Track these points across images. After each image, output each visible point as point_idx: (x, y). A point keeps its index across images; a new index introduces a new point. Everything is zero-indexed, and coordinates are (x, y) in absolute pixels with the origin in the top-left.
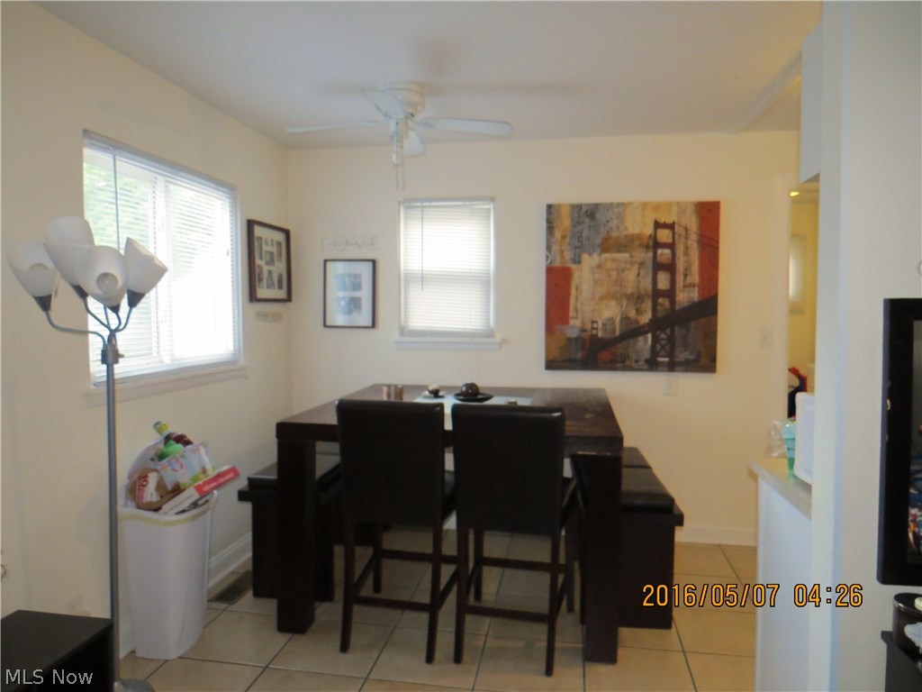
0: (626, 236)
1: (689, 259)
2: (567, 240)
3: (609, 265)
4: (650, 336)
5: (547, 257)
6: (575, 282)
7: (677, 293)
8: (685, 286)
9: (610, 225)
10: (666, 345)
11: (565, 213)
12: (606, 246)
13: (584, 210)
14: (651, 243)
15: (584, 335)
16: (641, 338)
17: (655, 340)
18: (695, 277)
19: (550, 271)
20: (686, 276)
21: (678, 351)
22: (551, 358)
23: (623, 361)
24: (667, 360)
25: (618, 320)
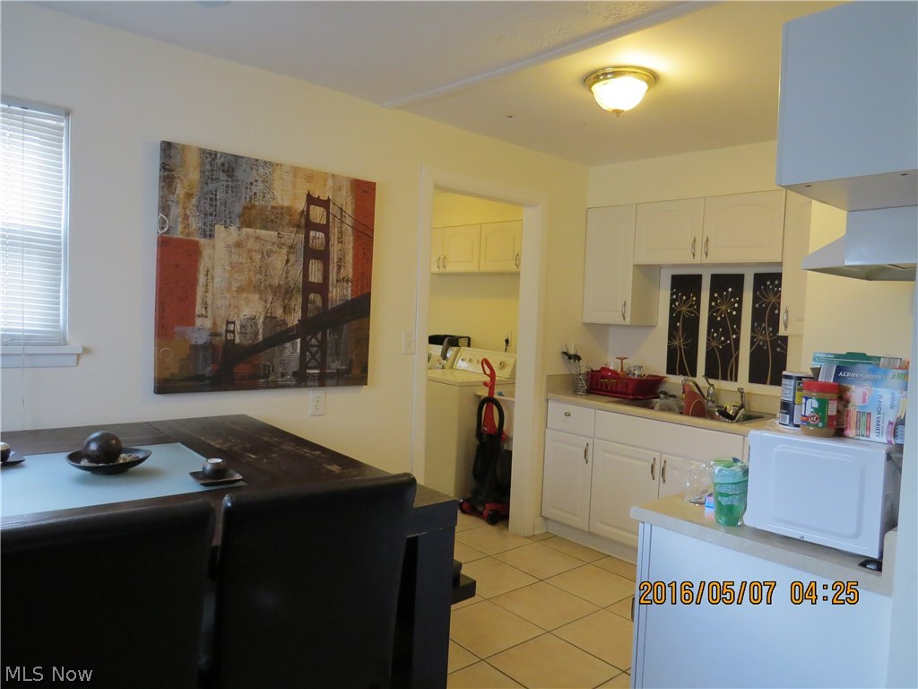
0: (273, 207)
1: (343, 248)
2: (194, 201)
3: (251, 244)
4: (299, 341)
5: (163, 223)
6: (204, 264)
7: (330, 289)
8: (337, 281)
9: (254, 189)
10: (316, 353)
11: (193, 160)
12: (249, 218)
13: (219, 161)
14: (303, 221)
15: (217, 340)
16: (288, 345)
17: (305, 346)
18: (349, 271)
19: (166, 245)
20: (339, 267)
21: (329, 359)
22: (167, 375)
23: (266, 376)
24: (317, 371)
25: (261, 321)
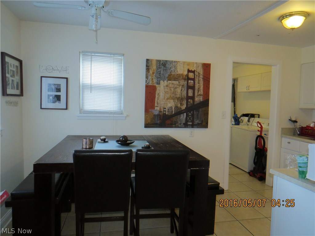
0: (177, 74)
1: (200, 85)
2: (155, 74)
3: (171, 85)
4: (185, 114)
5: (146, 81)
6: (157, 92)
7: (195, 98)
8: (198, 95)
9: (172, 69)
10: (191, 118)
11: (154, 63)
12: (170, 78)
13: (161, 63)
14: (186, 78)
15: (161, 114)
16: (182, 115)
17: (187, 116)
18: (201, 92)
19: (147, 87)
20: (198, 91)
21: (195, 120)
22: (147, 123)
23: (175, 124)
24: (191, 123)
25: (174, 108)
